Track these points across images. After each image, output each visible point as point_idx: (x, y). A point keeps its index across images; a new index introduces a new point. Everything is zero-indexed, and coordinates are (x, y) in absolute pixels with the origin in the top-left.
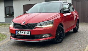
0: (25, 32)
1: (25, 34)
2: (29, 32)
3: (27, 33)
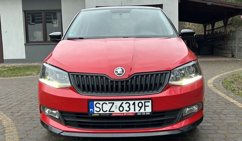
0: (131, 102)
1: (132, 111)
2: (147, 104)
3: (141, 107)
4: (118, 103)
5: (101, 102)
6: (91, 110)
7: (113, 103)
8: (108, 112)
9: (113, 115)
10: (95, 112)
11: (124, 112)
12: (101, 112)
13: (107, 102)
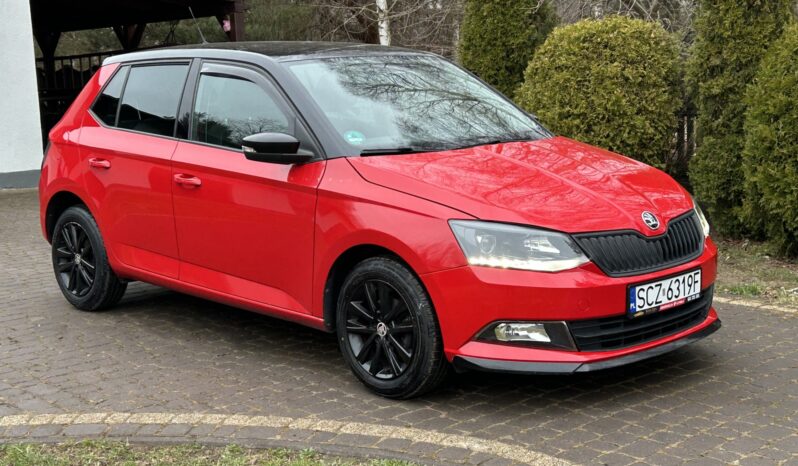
0: (681, 279)
1: (682, 295)
2: (697, 278)
4: (665, 284)
5: (645, 287)
6: (632, 305)
7: (660, 285)
8: (654, 306)
9: (662, 308)
10: (638, 309)
11: (674, 299)
12: (646, 307)
13: (653, 285)
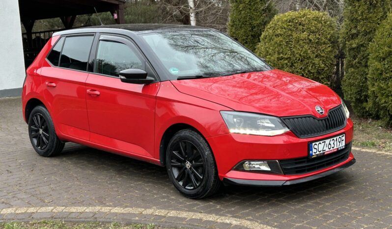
0: (335, 139)
1: (335, 147)
2: (343, 138)
3: (340, 142)
4: (327, 141)
5: (317, 143)
6: (311, 152)
7: (325, 142)
8: (322, 152)
9: (326, 153)
10: (314, 154)
11: (332, 149)
12: (318, 153)
13: (321, 142)
